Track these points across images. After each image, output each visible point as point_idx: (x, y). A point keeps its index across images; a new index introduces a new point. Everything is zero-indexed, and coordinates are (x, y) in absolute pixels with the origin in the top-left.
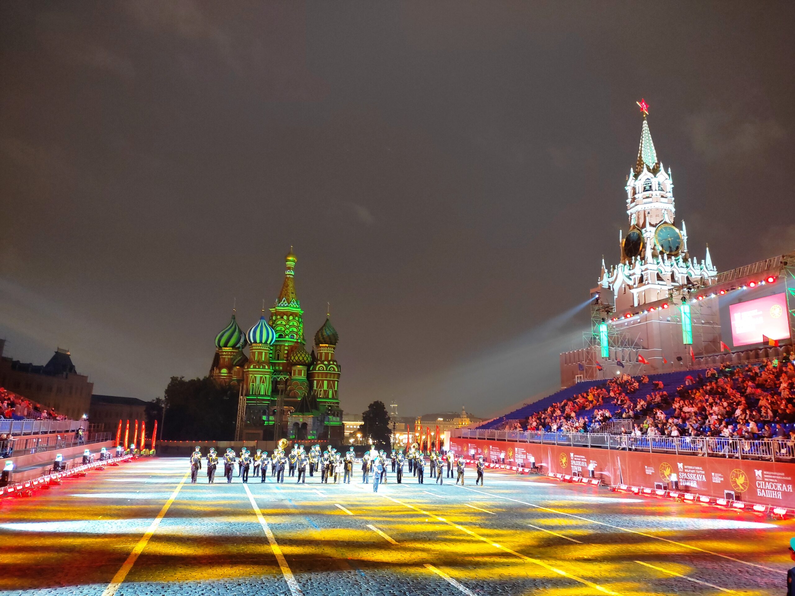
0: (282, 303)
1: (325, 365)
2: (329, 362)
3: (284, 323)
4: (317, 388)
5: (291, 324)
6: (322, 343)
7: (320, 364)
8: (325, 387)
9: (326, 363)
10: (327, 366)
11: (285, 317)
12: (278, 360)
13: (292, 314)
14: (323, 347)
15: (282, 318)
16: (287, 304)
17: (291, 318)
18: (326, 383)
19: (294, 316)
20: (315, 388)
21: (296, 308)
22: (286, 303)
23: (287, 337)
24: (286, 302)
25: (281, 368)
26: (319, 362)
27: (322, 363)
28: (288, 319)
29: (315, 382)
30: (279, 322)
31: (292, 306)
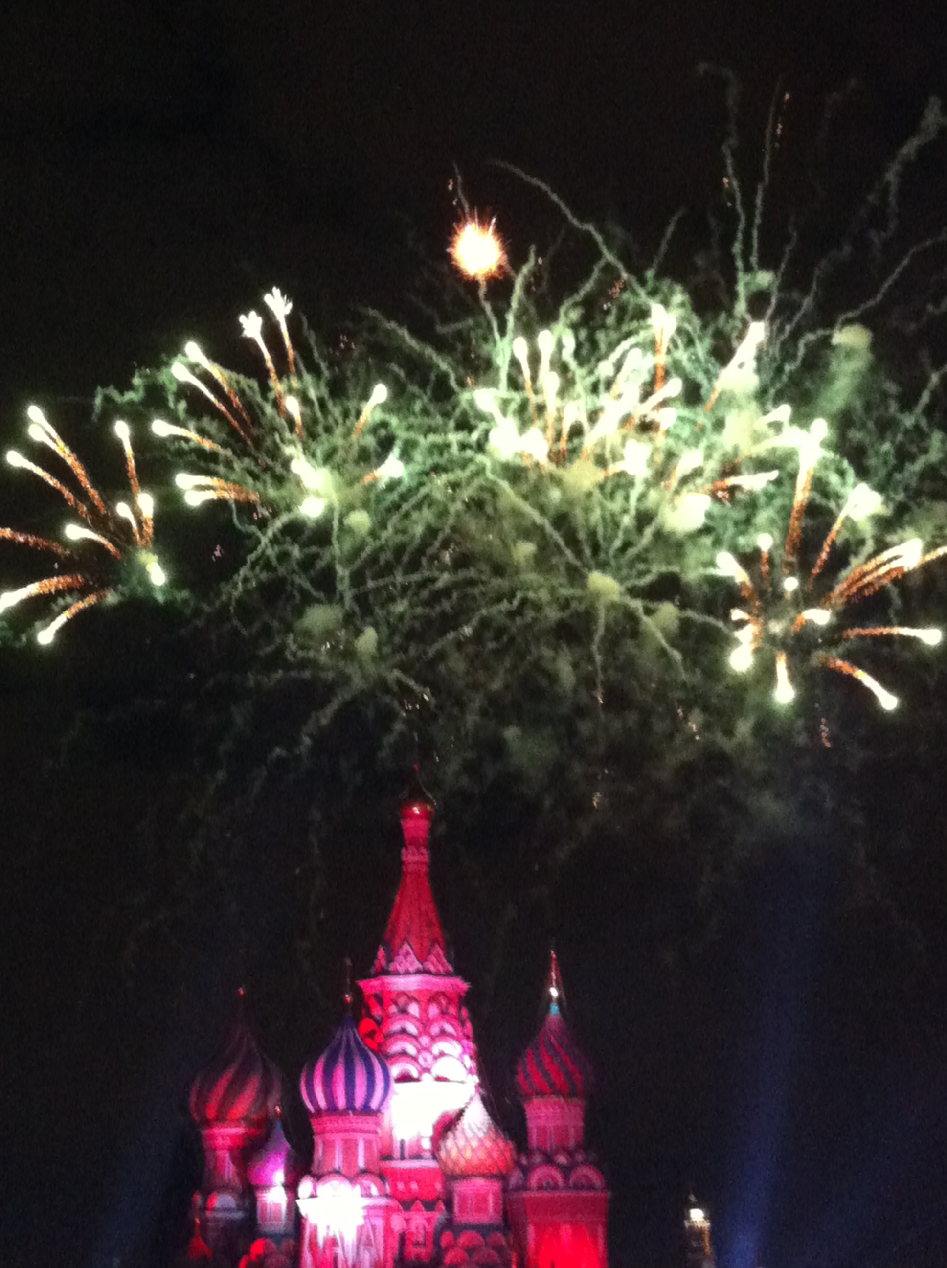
0: (401, 964)
1: (559, 1167)
5: (435, 1030)
8: (566, 1247)
9: (562, 1159)
10: (566, 1171)
11: (414, 1009)
12: (402, 1158)
13: (434, 997)
15: (404, 1011)
16: (418, 965)
19: (444, 1002)
20: (532, 1250)
21: (448, 974)
22: (412, 964)
23: (426, 1077)
24: (411, 957)
26: (538, 1159)
27: (549, 1160)
28: (423, 1013)
30: (396, 1027)
31: (432, 969)
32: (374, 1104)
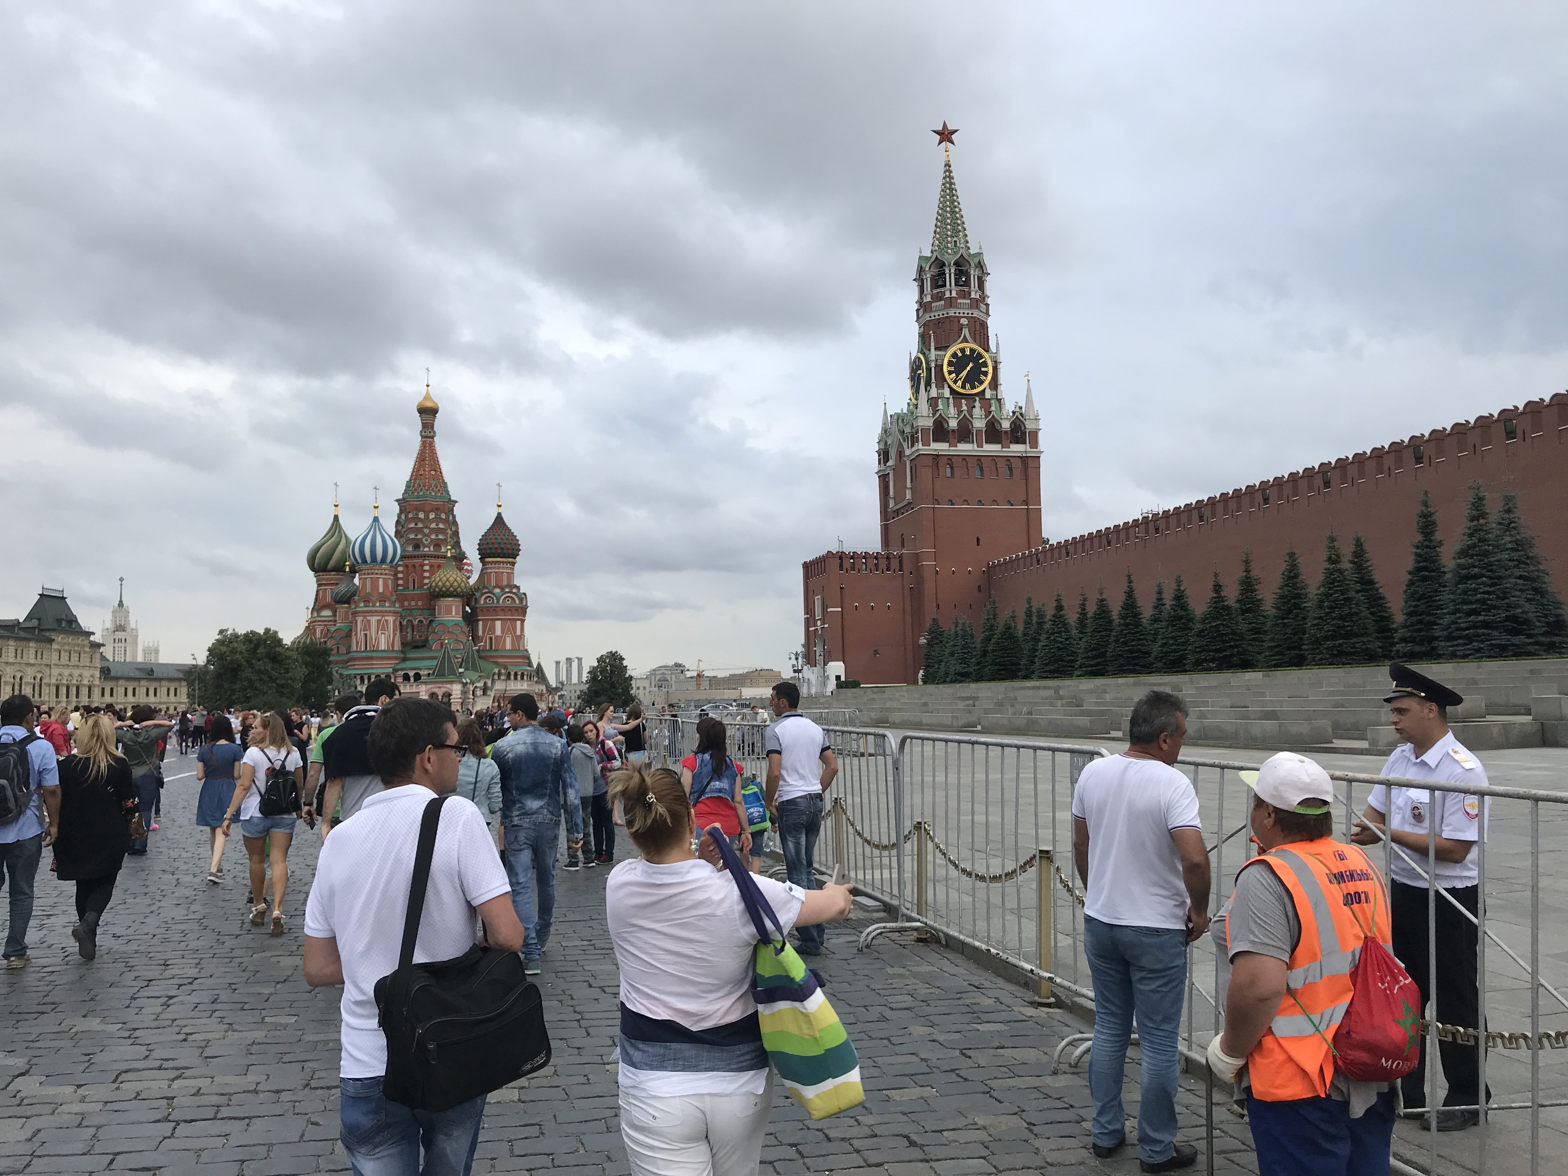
2: (502, 589)
3: (420, 525)
4: (484, 633)
6: (489, 557)
7: (486, 593)
8: (498, 632)
9: (497, 591)
12: (414, 589)
14: (492, 563)
15: (417, 515)
16: (424, 491)
17: (432, 516)
18: (498, 624)
20: (480, 633)
23: (427, 549)
25: (420, 603)
27: (491, 590)
28: (427, 517)
29: (480, 623)
30: (412, 525)
31: (433, 493)
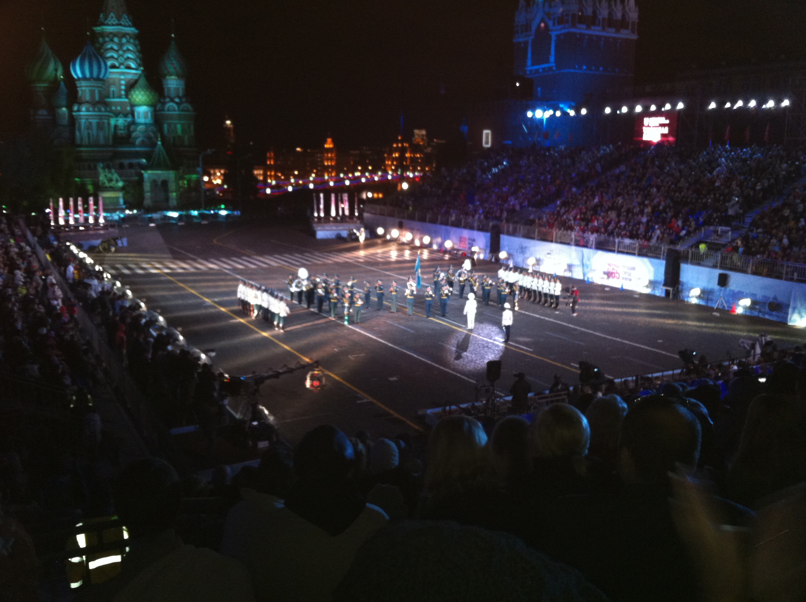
0: (110, 21)
1: (176, 103)
3: (115, 47)
4: (168, 133)
5: (125, 48)
6: (169, 75)
7: (168, 102)
8: (179, 133)
9: (177, 100)
10: (179, 104)
11: (116, 40)
12: (114, 98)
13: (124, 35)
14: (171, 80)
15: (112, 40)
16: (117, 22)
18: (179, 127)
19: (128, 37)
20: (166, 133)
21: (129, 26)
22: (114, 21)
23: (122, 67)
24: (114, 19)
25: (119, 108)
26: (168, 100)
27: (172, 100)
28: (120, 42)
29: (166, 126)
30: (109, 46)
31: (123, 23)
32: (101, 76)
